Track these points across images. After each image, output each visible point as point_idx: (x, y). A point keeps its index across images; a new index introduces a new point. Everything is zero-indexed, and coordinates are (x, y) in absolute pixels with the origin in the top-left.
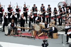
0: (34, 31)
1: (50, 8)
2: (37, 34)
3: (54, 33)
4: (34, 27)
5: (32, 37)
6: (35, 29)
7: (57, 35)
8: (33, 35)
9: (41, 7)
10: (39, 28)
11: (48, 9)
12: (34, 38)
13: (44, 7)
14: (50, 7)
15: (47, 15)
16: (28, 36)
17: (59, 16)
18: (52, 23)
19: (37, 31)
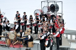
0: (8, 40)
1: (26, 16)
2: (11, 43)
3: (29, 42)
4: (8, 36)
5: (6, 46)
6: (10, 37)
7: (32, 44)
8: (7, 44)
9: (16, 15)
10: (14, 36)
11: (23, 17)
12: (9, 47)
13: (19, 15)
14: (26, 14)
15: (22, 23)
16: (2, 44)
17: (35, 24)
18: (28, 32)
19: (12, 39)
